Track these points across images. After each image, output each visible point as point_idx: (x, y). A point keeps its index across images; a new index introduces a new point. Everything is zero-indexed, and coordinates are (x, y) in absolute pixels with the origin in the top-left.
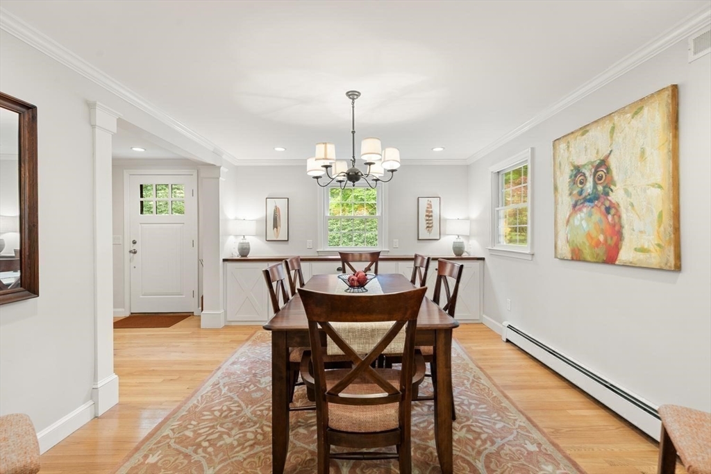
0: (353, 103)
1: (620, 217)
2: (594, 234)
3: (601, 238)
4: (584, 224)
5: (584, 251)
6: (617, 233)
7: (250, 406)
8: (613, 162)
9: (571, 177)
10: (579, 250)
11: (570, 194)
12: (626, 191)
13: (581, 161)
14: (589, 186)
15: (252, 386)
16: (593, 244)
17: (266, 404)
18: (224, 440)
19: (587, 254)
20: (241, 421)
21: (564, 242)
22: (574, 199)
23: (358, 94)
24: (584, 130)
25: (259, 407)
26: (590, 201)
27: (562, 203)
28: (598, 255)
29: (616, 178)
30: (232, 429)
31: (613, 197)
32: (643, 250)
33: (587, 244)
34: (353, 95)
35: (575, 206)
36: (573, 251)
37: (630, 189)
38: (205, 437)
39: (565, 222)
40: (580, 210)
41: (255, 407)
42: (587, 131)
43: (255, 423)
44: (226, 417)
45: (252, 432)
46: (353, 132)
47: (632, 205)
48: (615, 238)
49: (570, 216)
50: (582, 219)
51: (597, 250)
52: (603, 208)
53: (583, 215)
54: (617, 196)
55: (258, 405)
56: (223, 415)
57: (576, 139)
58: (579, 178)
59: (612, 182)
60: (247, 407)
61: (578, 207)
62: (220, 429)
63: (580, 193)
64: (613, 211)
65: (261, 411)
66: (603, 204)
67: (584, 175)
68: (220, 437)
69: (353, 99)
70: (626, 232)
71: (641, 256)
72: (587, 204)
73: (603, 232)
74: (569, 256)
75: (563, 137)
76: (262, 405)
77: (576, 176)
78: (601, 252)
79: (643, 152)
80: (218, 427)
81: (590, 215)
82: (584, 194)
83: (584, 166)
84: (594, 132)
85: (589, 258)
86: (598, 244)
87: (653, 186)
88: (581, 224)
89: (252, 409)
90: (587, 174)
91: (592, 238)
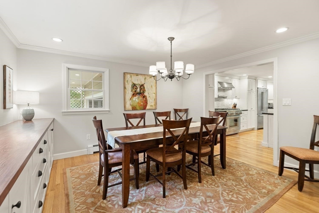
0: (171, 43)
1: (147, 99)
2: (140, 103)
3: (142, 104)
4: (137, 100)
5: (137, 107)
6: (146, 102)
7: (218, 190)
8: (145, 86)
9: (132, 86)
10: (135, 107)
11: (132, 91)
12: (148, 93)
13: (136, 83)
14: (138, 90)
15: (208, 201)
16: (140, 105)
17: (210, 187)
18: (235, 184)
19: (138, 108)
20: (225, 186)
21: (129, 105)
22: (133, 93)
23: (173, 39)
24: (137, 75)
25: (214, 188)
26: (139, 94)
27: (128, 93)
28: (141, 108)
29: (146, 90)
30: (230, 186)
31: (145, 94)
32: (152, 106)
33: (138, 105)
34: (171, 39)
35: (133, 95)
36: (133, 108)
37: (149, 93)
38: (243, 188)
39: (130, 99)
40: (135, 96)
41: (216, 189)
42: (138, 76)
43: (220, 182)
44: (231, 192)
45: (223, 181)
46: (171, 56)
47: (150, 96)
48: (146, 104)
49: (131, 97)
50: (136, 99)
51: (141, 107)
52: (142, 96)
53: (136, 97)
54: (146, 94)
55: (214, 189)
56: (232, 193)
57: (134, 76)
58: (135, 87)
59: (145, 90)
60: (219, 191)
61: (134, 95)
62: (236, 188)
63: (136, 91)
64: (145, 97)
65: (214, 186)
66: (142, 95)
67: (137, 87)
68: (236, 185)
69: (171, 41)
70: (148, 102)
71: (151, 107)
72: (138, 95)
73: (142, 102)
74: (131, 109)
75: (129, 73)
76: (212, 188)
77: (134, 86)
78: (142, 107)
79: (152, 86)
80: (236, 190)
81: (139, 98)
82: (137, 92)
83: (137, 84)
84: (140, 77)
85: (138, 109)
86: (141, 105)
87: (154, 93)
88: (136, 100)
89: (218, 188)
90: (138, 87)
91: (139, 104)
